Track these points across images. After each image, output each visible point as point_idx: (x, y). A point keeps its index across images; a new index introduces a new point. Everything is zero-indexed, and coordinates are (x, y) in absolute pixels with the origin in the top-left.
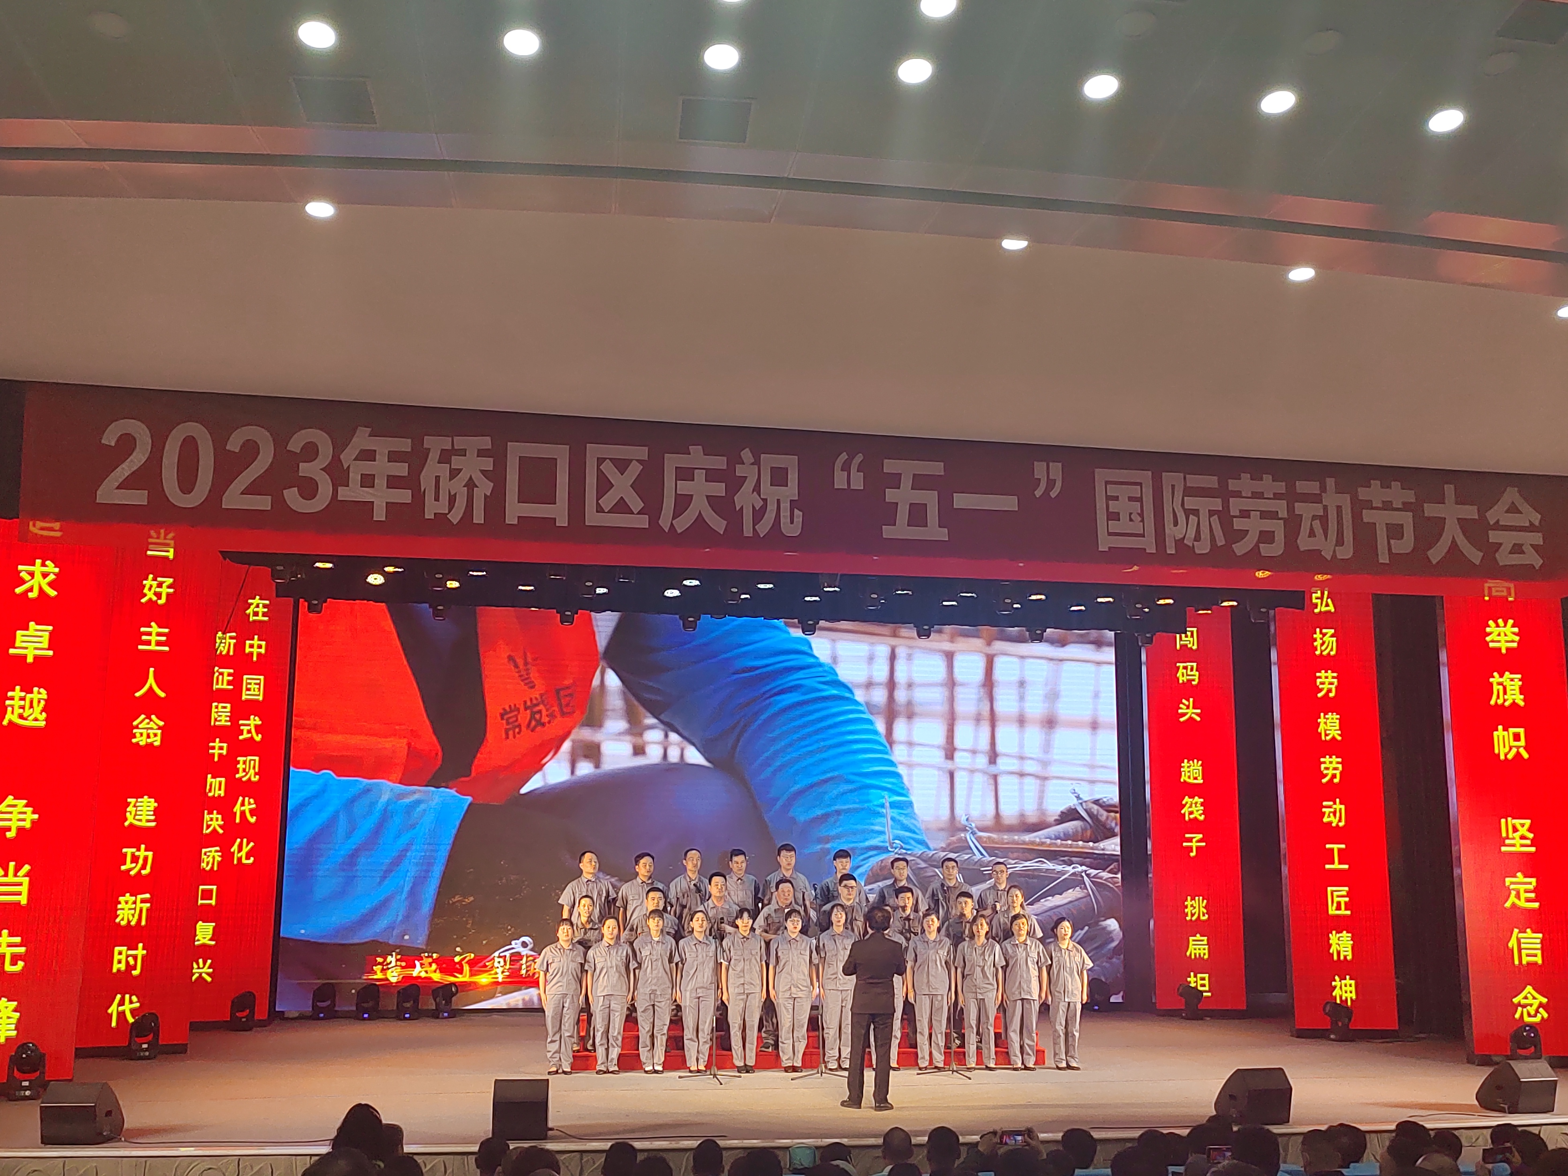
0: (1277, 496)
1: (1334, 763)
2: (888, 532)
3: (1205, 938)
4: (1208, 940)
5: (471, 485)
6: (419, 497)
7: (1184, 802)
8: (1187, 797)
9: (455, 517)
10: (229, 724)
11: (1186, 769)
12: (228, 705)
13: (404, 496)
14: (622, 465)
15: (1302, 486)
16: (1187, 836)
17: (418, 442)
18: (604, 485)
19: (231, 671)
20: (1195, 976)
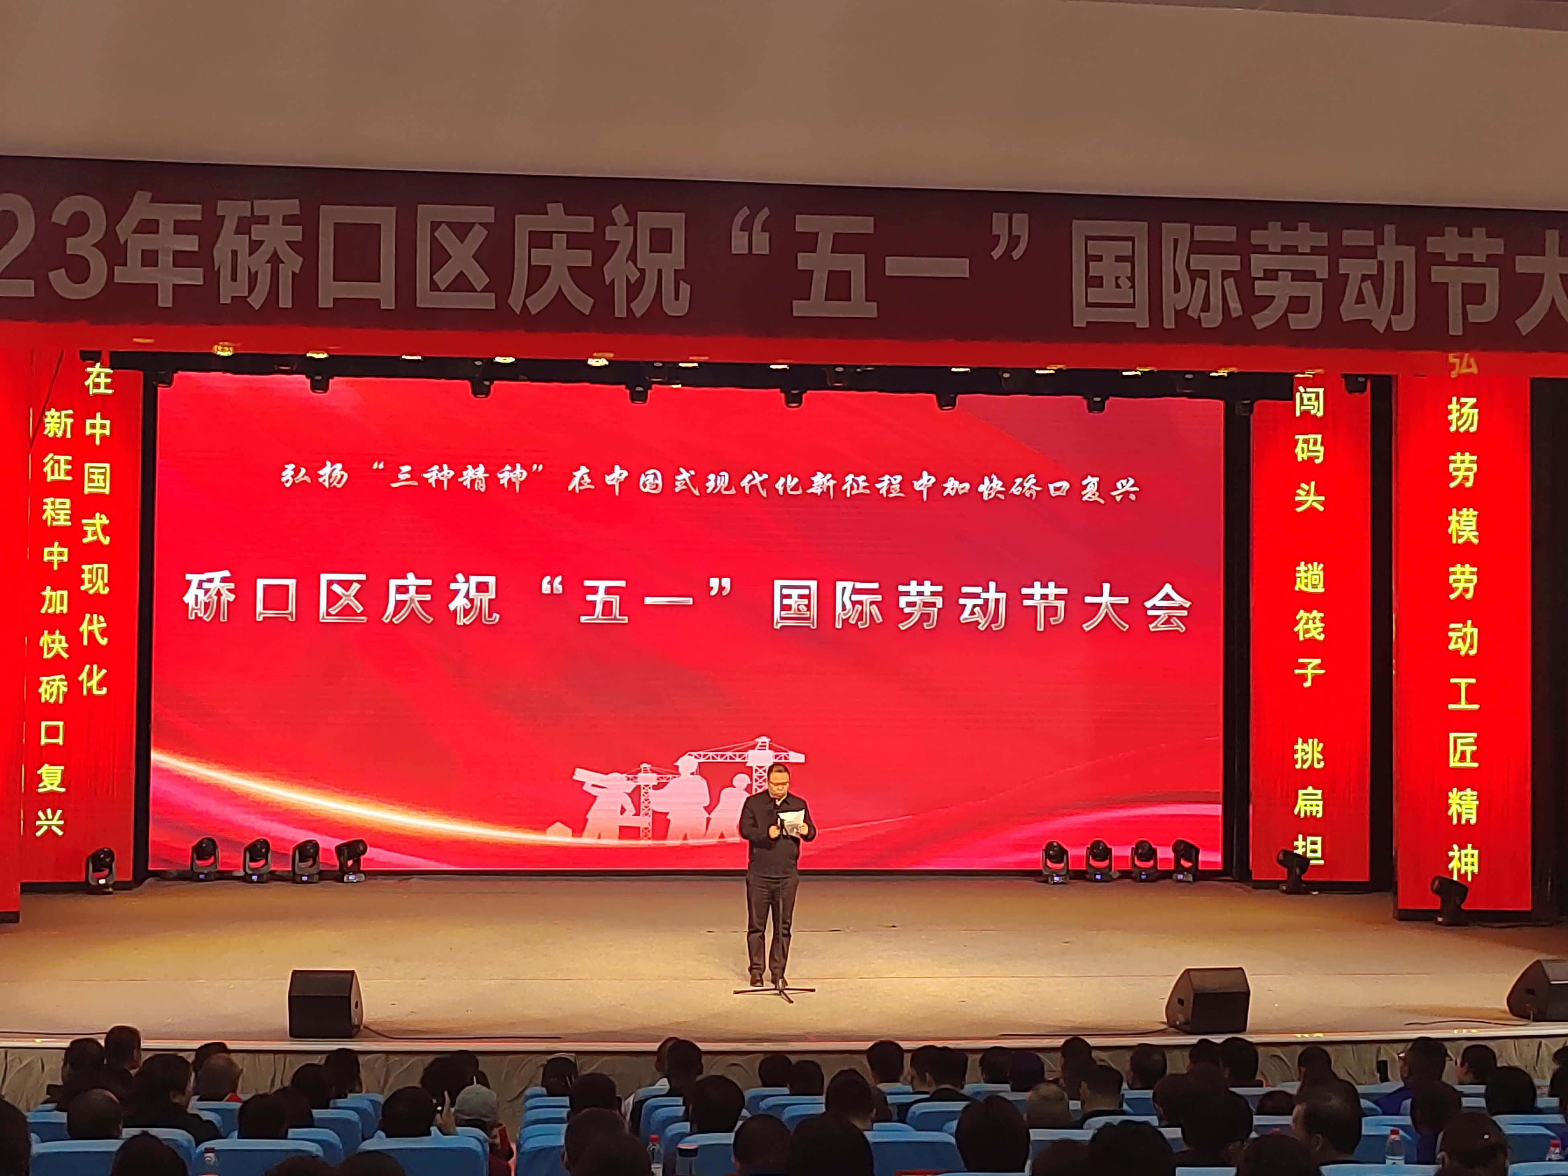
0: (1316, 251)
1: (1467, 573)
2: (800, 309)
3: (1319, 792)
4: (1323, 794)
5: (275, 260)
6: (212, 276)
7: (1298, 617)
8: (1302, 612)
9: (256, 301)
10: (69, 523)
11: (1303, 575)
12: (68, 501)
13: (194, 277)
14: (461, 230)
15: (1351, 237)
16: (1300, 660)
17: (209, 211)
18: (440, 257)
19: (70, 458)
20: (1304, 839)
